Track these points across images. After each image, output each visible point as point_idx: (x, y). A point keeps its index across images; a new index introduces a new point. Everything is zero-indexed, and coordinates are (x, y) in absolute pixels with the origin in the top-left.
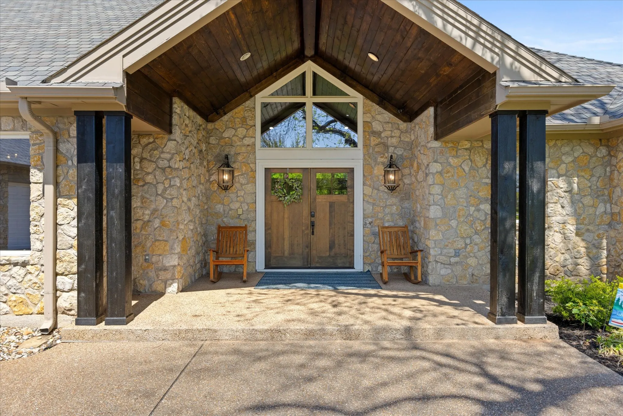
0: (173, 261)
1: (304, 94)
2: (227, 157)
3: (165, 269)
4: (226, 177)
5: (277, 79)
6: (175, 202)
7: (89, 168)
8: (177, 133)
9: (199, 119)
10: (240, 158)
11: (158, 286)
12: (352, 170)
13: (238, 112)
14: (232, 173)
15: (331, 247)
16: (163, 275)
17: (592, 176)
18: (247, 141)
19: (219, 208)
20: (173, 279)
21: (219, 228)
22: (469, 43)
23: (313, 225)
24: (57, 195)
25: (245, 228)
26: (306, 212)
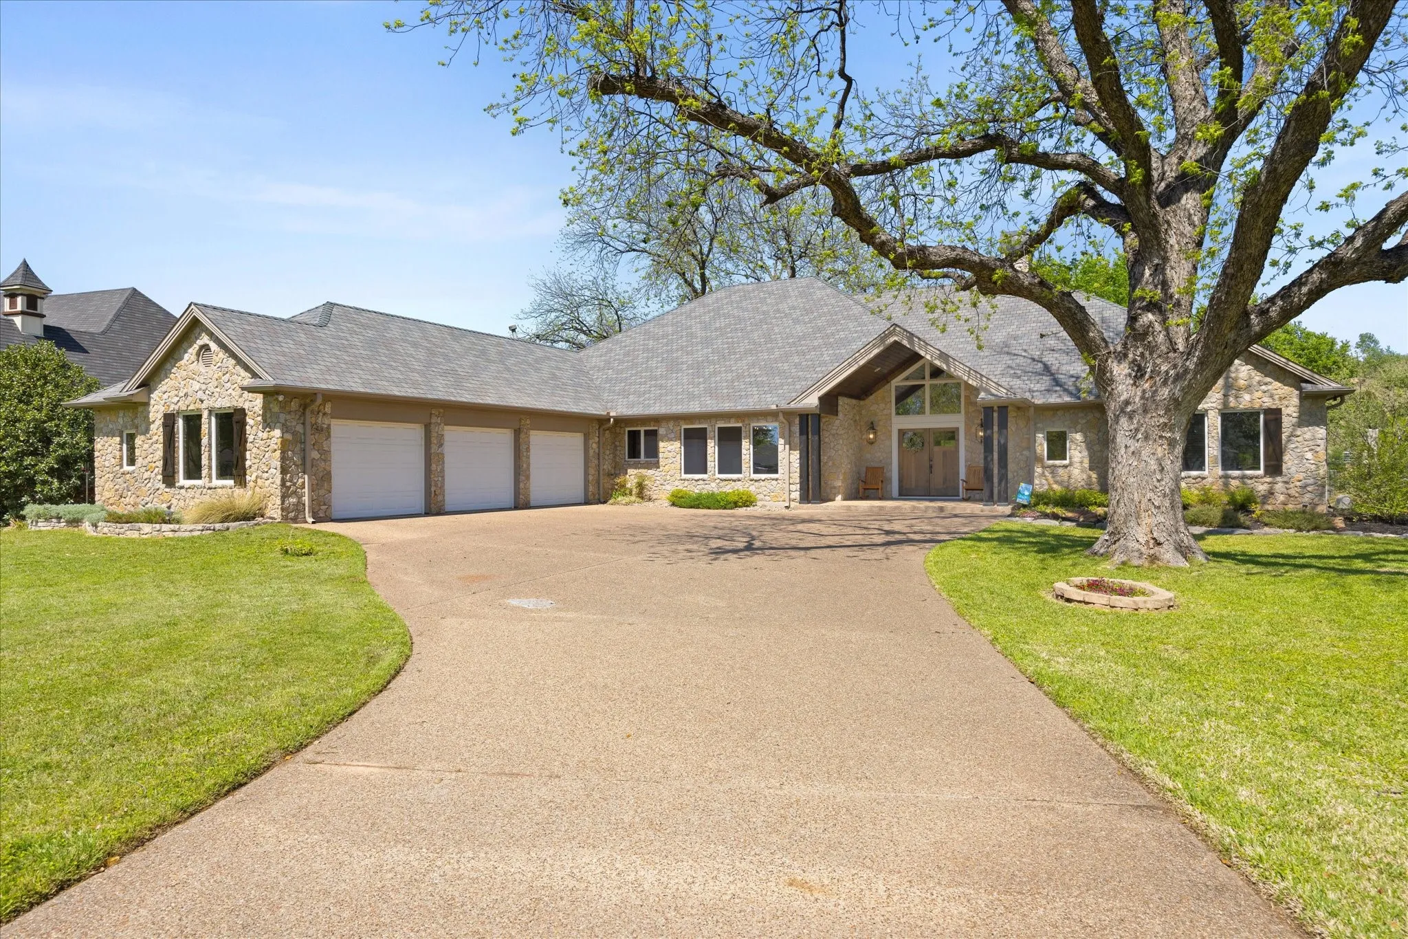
0: (839, 483)
1: (924, 378)
2: (872, 423)
3: (835, 488)
4: (871, 436)
5: (904, 370)
6: (840, 452)
7: (804, 437)
8: (841, 415)
9: (854, 401)
10: (881, 423)
11: (832, 497)
12: (958, 429)
13: (879, 394)
14: (875, 433)
15: (944, 483)
16: (834, 491)
17: (1099, 431)
18: (885, 412)
19: (868, 456)
20: (839, 493)
21: (867, 468)
22: (966, 378)
23: (931, 467)
24: (790, 449)
25: (883, 468)
26: (926, 458)
